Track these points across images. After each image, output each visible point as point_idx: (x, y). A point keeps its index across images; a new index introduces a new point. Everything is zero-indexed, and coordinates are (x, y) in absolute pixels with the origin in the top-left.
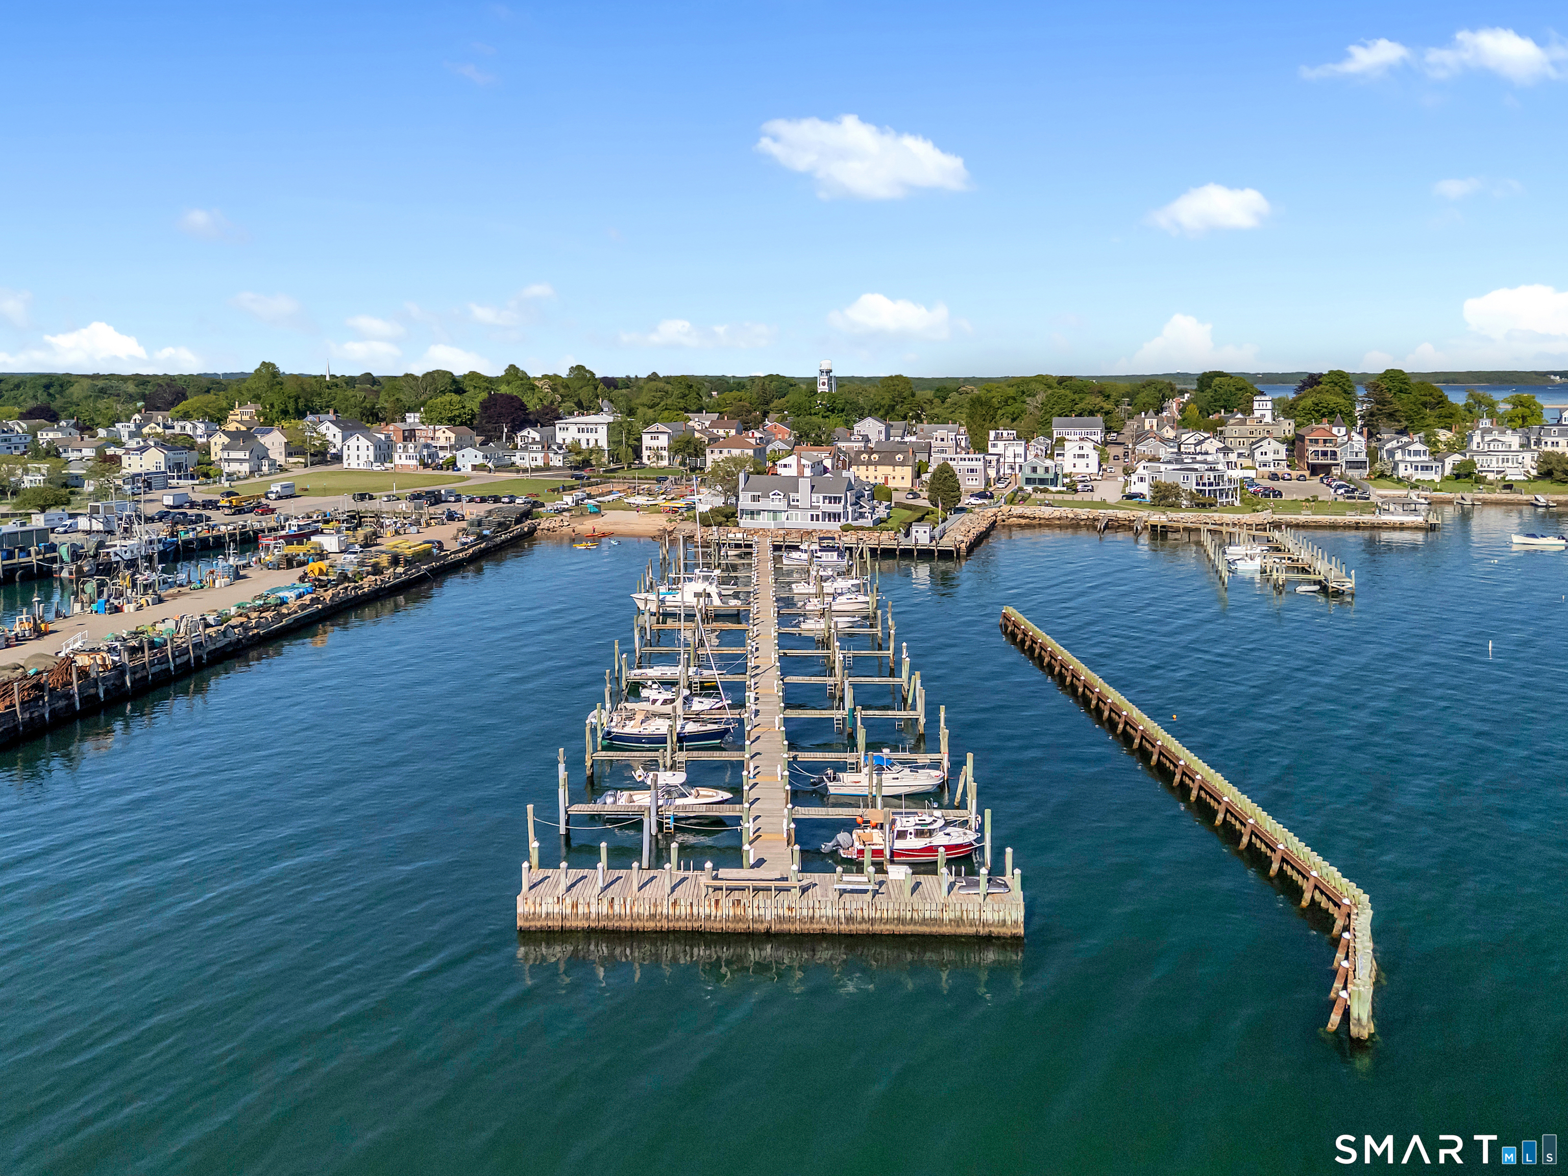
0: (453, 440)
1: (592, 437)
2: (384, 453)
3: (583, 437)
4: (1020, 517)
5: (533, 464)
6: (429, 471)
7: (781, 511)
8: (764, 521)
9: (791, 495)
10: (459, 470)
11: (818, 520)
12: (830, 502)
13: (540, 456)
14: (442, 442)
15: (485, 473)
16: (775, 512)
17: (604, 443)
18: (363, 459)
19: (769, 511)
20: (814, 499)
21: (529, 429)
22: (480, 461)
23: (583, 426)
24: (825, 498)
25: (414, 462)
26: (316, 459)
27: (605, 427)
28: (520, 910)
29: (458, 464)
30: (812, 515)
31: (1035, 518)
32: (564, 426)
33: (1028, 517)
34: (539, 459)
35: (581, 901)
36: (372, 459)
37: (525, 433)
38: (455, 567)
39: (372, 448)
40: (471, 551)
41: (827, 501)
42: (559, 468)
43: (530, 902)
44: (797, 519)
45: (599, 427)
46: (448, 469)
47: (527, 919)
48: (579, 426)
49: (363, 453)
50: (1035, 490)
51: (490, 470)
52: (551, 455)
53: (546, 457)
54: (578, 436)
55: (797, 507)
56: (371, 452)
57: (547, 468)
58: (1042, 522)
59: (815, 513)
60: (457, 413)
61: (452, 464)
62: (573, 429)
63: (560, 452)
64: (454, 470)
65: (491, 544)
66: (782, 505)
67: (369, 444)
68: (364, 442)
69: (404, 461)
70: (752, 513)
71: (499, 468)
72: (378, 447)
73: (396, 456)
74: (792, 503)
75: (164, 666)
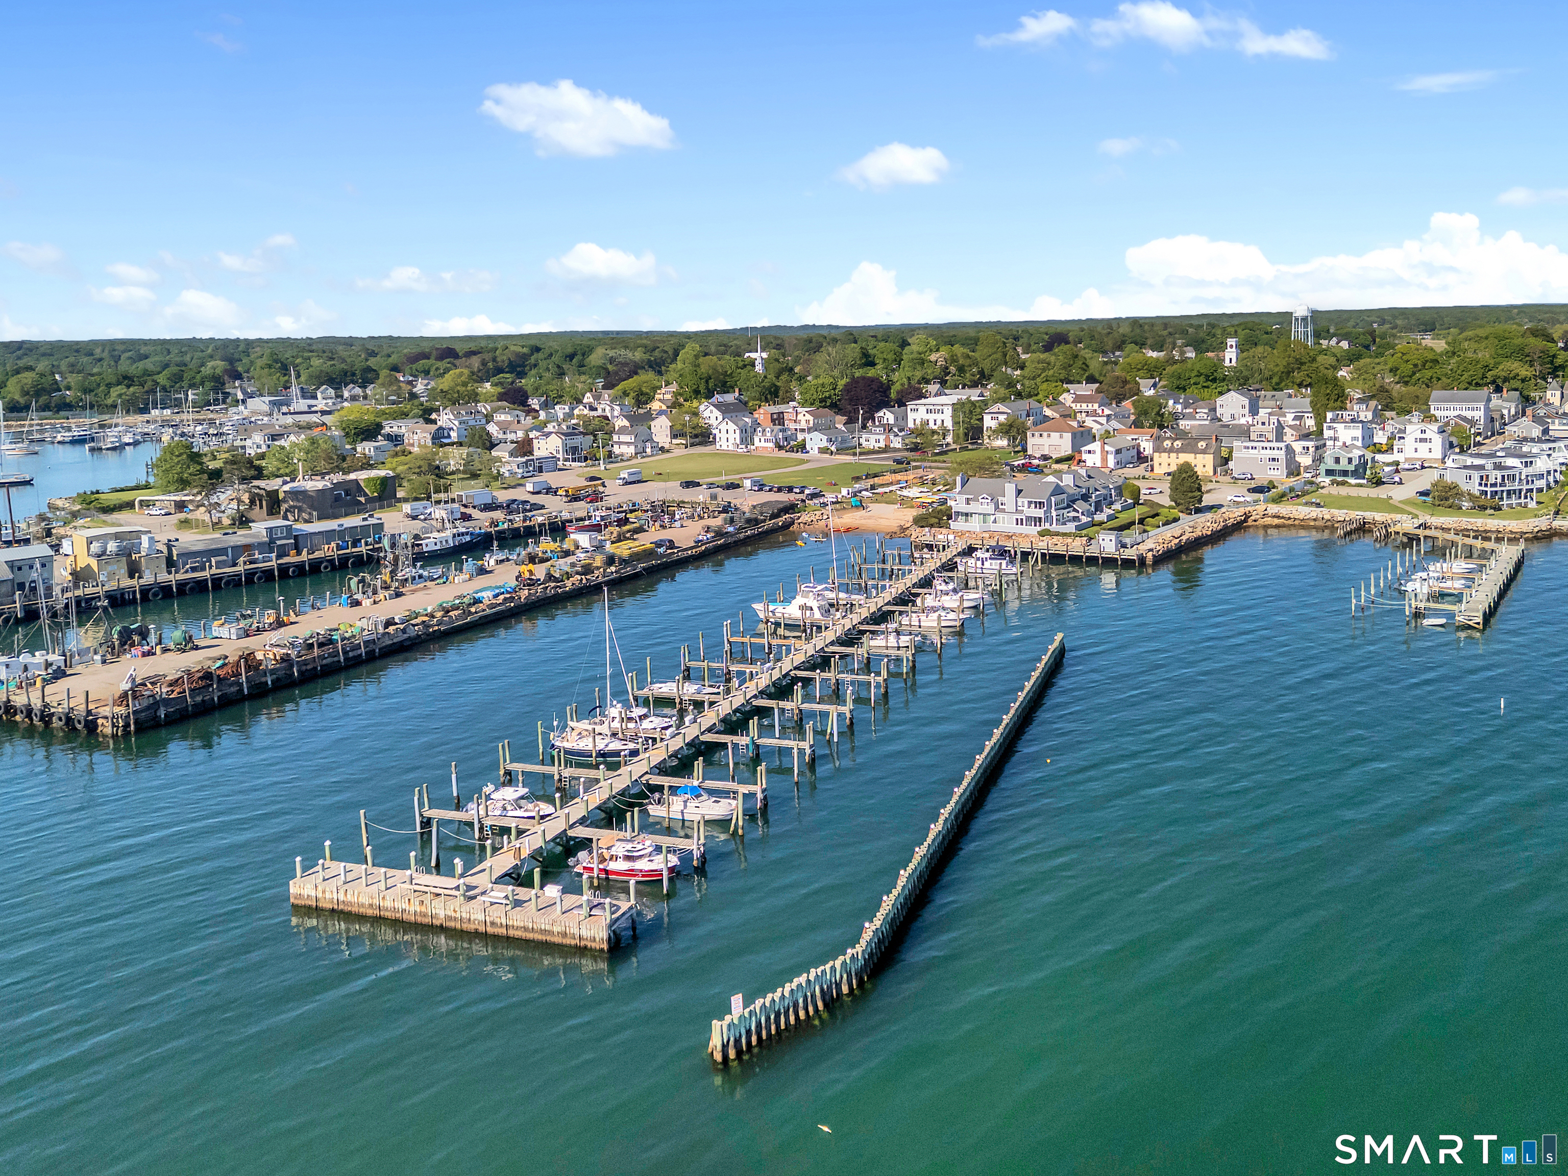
0: (811, 422)
1: (939, 417)
2: (747, 437)
3: (931, 417)
4: (1274, 517)
5: (877, 445)
6: (782, 454)
7: (989, 515)
8: (975, 524)
9: (1000, 499)
10: (808, 452)
11: (1022, 524)
12: (1036, 507)
13: (882, 438)
14: (803, 425)
15: (827, 456)
16: (984, 515)
17: (949, 424)
18: (731, 441)
19: (980, 514)
20: (1020, 504)
21: (884, 410)
22: (825, 444)
23: (932, 407)
24: (1030, 503)
25: (771, 445)
26: (697, 440)
27: (950, 408)
28: (291, 891)
29: (807, 446)
30: (1017, 519)
31: (1290, 518)
32: (914, 407)
33: (1283, 518)
34: (881, 441)
35: (327, 889)
36: (738, 441)
37: (881, 414)
38: (683, 563)
39: (738, 432)
40: (703, 548)
41: (1033, 506)
42: (899, 450)
43: (297, 886)
44: (1004, 523)
45: (945, 408)
46: (797, 452)
47: (296, 898)
48: (927, 407)
49: (731, 436)
50: (1333, 482)
51: (832, 453)
52: (892, 437)
53: (887, 439)
54: (926, 417)
55: (1003, 511)
56: (737, 435)
57: (887, 449)
58: (1297, 522)
59: (1019, 518)
60: (827, 394)
61: (802, 447)
62: (923, 409)
63: (900, 434)
64: (802, 452)
65: (730, 540)
66: (990, 509)
67: (736, 428)
68: (732, 426)
69: (763, 444)
70: (967, 515)
71: (839, 451)
72: (743, 431)
73: (756, 439)
74: (1001, 507)
75: (336, 659)
